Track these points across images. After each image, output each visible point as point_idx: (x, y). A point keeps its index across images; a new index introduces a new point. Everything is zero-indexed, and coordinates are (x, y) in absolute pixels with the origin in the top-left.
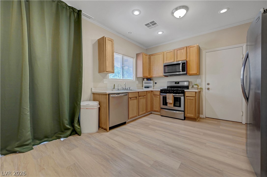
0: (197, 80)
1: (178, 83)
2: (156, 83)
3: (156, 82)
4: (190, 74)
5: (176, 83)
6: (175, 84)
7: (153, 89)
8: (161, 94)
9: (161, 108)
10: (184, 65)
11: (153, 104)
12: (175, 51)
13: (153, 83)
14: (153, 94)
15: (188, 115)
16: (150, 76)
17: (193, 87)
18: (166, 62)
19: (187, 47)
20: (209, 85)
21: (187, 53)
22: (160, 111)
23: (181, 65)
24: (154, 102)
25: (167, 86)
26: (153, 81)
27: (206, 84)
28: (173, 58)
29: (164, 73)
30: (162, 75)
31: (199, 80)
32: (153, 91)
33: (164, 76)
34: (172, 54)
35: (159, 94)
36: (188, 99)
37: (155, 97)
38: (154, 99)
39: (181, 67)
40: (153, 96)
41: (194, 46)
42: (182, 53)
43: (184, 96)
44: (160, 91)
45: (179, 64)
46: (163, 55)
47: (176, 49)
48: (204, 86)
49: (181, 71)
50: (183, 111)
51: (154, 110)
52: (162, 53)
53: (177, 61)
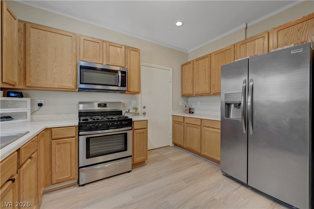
0: (132, 101)
1: (105, 105)
2: (40, 105)
3: (39, 102)
5: (99, 105)
6: (98, 107)
8: (80, 133)
9: (79, 168)
10: (124, 75)
11: (51, 164)
12: (104, 44)
13: (31, 105)
14: (52, 136)
15: (137, 159)
16: (27, 85)
17: (128, 112)
18: (85, 60)
19: (126, 47)
20: (146, 109)
21: (126, 57)
22: (76, 174)
23: (120, 74)
24: (56, 159)
25: (80, 111)
26: (31, 99)
27: (142, 108)
28: (100, 56)
29: (81, 83)
30: (73, 87)
31: (134, 101)
32: (52, 129)
33: (77, 90)
34: (99, 48)
35: (74, 135)
36: (137, 133)
37: (60, 144)
38: (56, 152)
39: (120, 78)
40: (51, 142)
41: (136, 50)
42: (117, 53)
43: (132, 129)
44: (77, 127)
45: (116, 72)
46: (75, 42)
47: (106, 42)
48: (140, 110)
49: (120, 85)
50: (131, 156)
51: (57, 180)
52: (71, 35)
53: (110, 64)
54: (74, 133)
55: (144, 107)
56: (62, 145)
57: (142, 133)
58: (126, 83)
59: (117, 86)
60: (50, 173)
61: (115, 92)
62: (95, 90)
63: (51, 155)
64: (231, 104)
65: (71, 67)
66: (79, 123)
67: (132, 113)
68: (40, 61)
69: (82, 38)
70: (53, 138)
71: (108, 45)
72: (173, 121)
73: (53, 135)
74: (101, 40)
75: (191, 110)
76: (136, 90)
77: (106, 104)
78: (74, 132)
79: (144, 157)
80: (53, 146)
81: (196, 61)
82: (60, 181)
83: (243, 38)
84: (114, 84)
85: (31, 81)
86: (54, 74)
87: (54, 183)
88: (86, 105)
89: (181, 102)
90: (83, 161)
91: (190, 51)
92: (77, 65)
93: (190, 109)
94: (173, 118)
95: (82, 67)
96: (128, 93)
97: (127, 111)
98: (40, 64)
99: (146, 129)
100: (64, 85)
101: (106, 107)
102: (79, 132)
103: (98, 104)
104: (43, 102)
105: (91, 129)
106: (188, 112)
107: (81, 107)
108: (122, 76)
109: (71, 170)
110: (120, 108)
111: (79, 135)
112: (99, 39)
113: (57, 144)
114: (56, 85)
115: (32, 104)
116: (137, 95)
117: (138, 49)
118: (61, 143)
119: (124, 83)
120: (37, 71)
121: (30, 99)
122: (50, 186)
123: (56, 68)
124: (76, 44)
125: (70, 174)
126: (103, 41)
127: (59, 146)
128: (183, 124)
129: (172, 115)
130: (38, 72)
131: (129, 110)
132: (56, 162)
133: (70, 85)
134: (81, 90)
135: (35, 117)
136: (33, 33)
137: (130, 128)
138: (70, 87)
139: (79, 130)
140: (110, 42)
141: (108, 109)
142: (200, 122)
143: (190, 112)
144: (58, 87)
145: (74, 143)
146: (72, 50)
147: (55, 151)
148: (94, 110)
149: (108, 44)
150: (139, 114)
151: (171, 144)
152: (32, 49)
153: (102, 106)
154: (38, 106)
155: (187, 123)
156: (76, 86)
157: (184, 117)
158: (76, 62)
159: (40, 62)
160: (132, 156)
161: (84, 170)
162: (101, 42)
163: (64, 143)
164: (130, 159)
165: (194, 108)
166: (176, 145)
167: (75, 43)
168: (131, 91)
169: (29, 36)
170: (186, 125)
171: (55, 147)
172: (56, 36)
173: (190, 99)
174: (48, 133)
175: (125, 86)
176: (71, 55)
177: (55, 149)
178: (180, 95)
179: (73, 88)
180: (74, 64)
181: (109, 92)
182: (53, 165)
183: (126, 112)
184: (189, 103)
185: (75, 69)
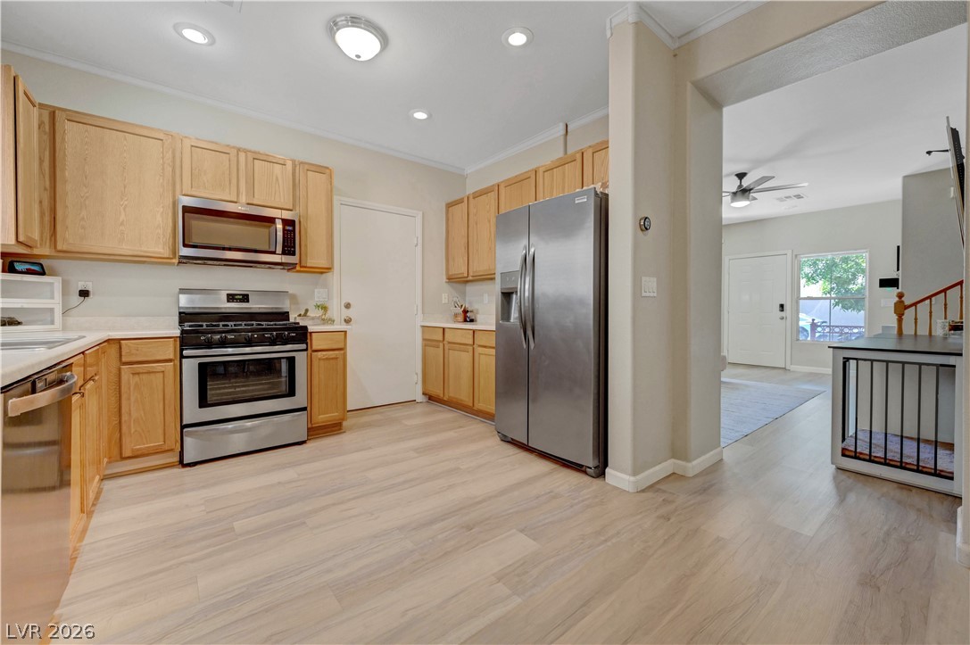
0: (316, 290)
1: (245, 298)
2: (84, 294)
3: (81, 286)
4: (305, 267)
5: (231, 298)
6: (228, 301)
7: (65, 328)
8: (185, 353)
9: (183, 427)
10: (291, 228)
11: (120, 416)
12: (242, 156)
13: (63, 295)
14: (121, 356)
15: (321, 418)
16: (59, 248)
17: (305, 314)
18: (194, 193)
19: (297, 163)
20: (351, 309)
21: (295, 185)
22: (176, 441)
23: (279, 226)
24: (132, 405)
25: (182, 311)
26: (62, 280)
27: (343, 307)
28: (230, 183)
29: (185, 245)
30: (166, 252)
31: (321, 290)
32: (122, 342)
33: (176, 261)
34: (228, 165)
35: (172, 357)
36: (319, 359)
37: (138, 374)
38: (132, 388)
39: (280, 234)
40: (120, 370)
41: (321, 169)
42: (274, 178)
43: (306, 350)
44: (178, 339)
45: (271, 220)
46: (170, 152)
47: (246, 151)
48: (336, 311)
49: (279, 250)
50: (304, 409)
51: (133, 450)
52: (161, 136)
53: (255, 202)
54: (170, 351)
55: (348, 306)
56: (144, 377)
57: (332, 359)
58: (294, 247)
59: (274, 253)
60: (117, 435)
61: (270, 268)
62: (219, 263)
63: (120, 397)
64: (512, 293)
65: (162, 209)
66: (183, 332)
67: (313, 319)
68: (87, 195)
69: (187, 143)
70: (124, 360)
71: (250, 159)
72: (424, 340)
73: (123, 354)
74: (234, 147)
75: (468, 314)
76: (322, 263)
77: (247, 295)
78: (172, 349)
79: (336, 414)
80: (125, 377)
81: (474, 198)
82: (139, 453)
83: (560, 154)
84: (266, 248)
85: (69, 237)
86: (122, 224)
87: (127, 455)
88: (198, 296)
89: (446, 295)
90: (193, 412)
91: (469, 172)
92: (175, 204)
93: (465, 312)
94: (423, 332)
95: (186, 210)
96: (302, 269)
97: (303, 313)
98: (87, 202)
99: (342, 352)
100: (144, 249)
101: (248, 301)
102: (182, 350)
103: (228, 295)
104: (89, 287)
105: (209, 345)
106: (461, 318)
107: (185, 301)
108: (284, 230)
109: (164, 430)
110: (285, 306)
111: (182, 357)
112: (228, 146)
113: (133, 374)
114: (126, 249)
115: (65, 293)
116: (329, 275)
117: (327, 168)
118: (143, 373)
119: (289, 247)
120: (81, 215)
121: (60, 278)
122: (117, 461)
123: (124, 209)
124: (174, 157)
125: (162, 439)
126: (239, 150)
127: (137, 378)
128: (441, 345)
129: (423, 326)
130: (83, 218)
131: (307, 311)
132: (130, 411)
133: (160, 248)
134: (184, 261)
135: (70, 320)
136: (71, 135)
137: (304, 346)
138: (160, 253)
139: (181, 346)
140: (255, 152)
141: (254, 305)
142: (471, 336)
143: (465, 321)
144: (131, 253)
145: (172, 374)
146: (163, 169)
147: (129, 389)
148: (218, 308)
149: (250, 157)
150: (334, 321)
151: (420, 397)
152: (69, 170)
153: (237, 299)
154: (80, 295)
155: (449, 343)
156: (174, 252)
157: (444, 329)
158: (174, 196)
159: (87, 197)
160: (309, 409)
161: (196, 431)
162: (233, 152)
163: (149, 373)
164: (303, 415)
165: (477, 310)
166: (431, 398)
167: (169, 155)
168: (308, 265)
169: (63, 139)
170: (447, 347)
171: (129, 380)
172: (125, 139)
173: (470, 288)
174: (113, 350)
175: (294, 254)
176: (161, 181)
177: (129, 383)
178: (444, 278)
179: (166, 256)
180: (169, 201)
181: (255, 267)
182: (125, 418)
183: (300, 315)
184: (467, 299)
185: (170, 214)
